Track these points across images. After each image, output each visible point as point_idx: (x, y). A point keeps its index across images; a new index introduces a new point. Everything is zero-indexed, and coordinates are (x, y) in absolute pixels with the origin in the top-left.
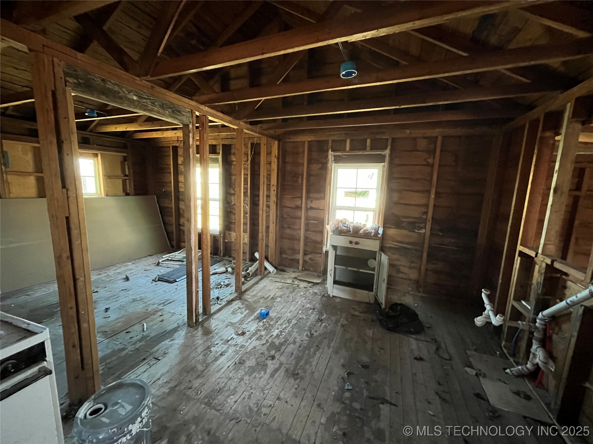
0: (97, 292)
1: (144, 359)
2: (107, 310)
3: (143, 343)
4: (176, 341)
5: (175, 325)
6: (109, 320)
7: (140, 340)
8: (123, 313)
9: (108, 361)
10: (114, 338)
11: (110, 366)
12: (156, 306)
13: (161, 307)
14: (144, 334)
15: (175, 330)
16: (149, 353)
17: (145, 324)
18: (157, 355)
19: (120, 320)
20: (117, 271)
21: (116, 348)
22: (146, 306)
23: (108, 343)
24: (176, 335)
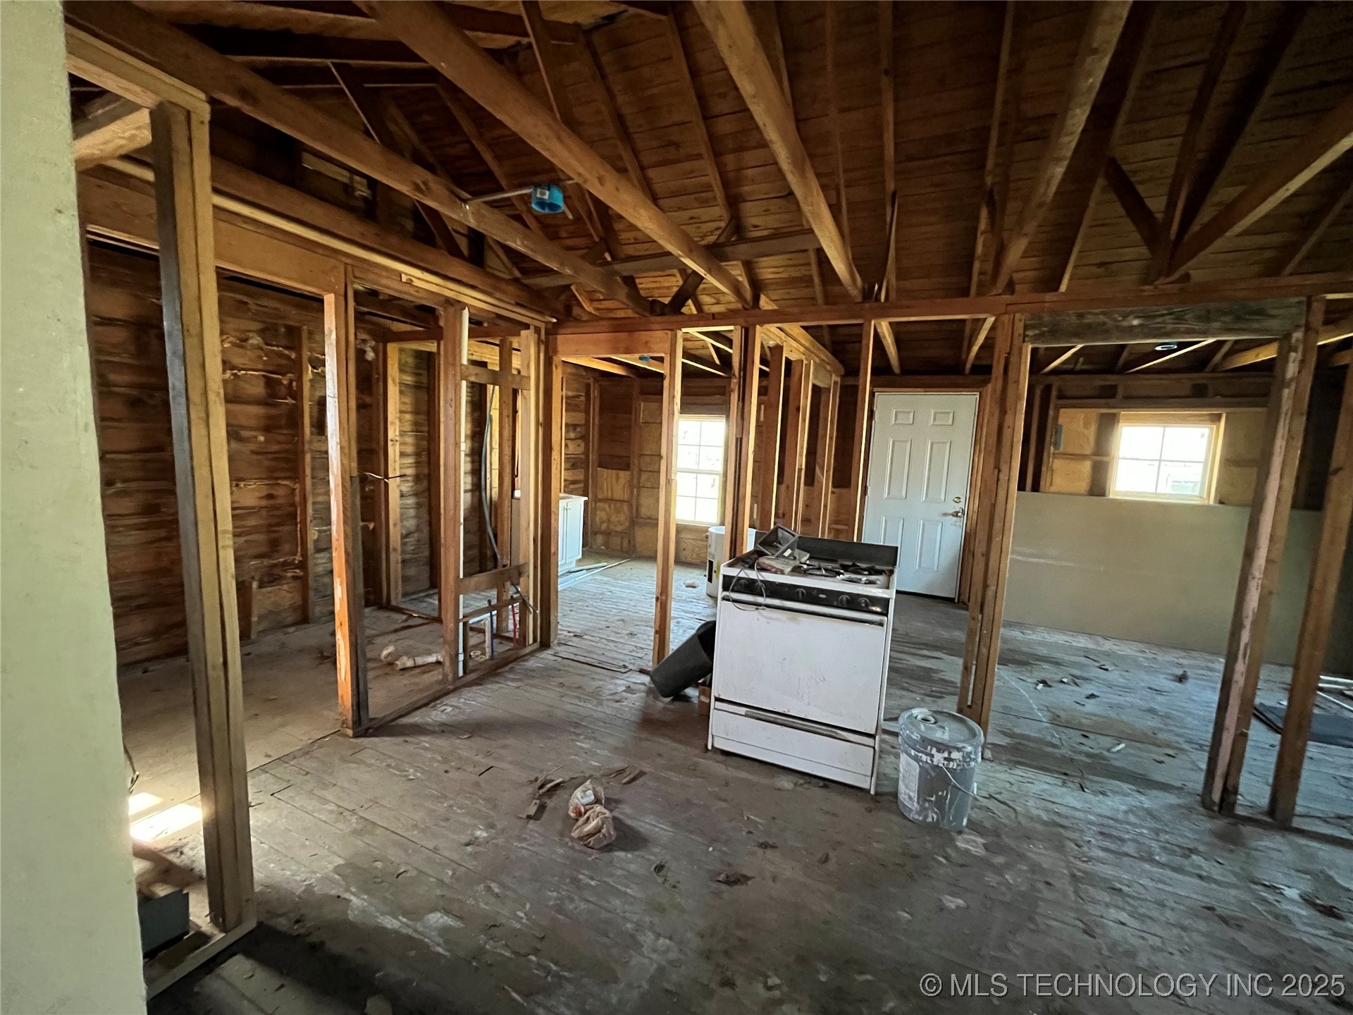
0: (1107, 670)
1: (1066, 774)
2: (1092, 696)
3: (1088, 760)
4: (1143, 798)
5: (1178, 784)
6: (1079, 707)
7: (1088, 755)
8: (1112, 714)
9: (1023, 742)
10: (1061, 729)
11: (1021, 747)
12: (1181, 740)
13: (1186, 746)
14: (1106, 753)
15: (1165, 787)
16: (1080, 774)
17: (1122, 746)
18: (1088, 784)
19: (1094, 718)
20: (1181, 661)
21: (1049, 738)
22: (1161, 729)
23: (1047, 728)
24: (1155, 792)
